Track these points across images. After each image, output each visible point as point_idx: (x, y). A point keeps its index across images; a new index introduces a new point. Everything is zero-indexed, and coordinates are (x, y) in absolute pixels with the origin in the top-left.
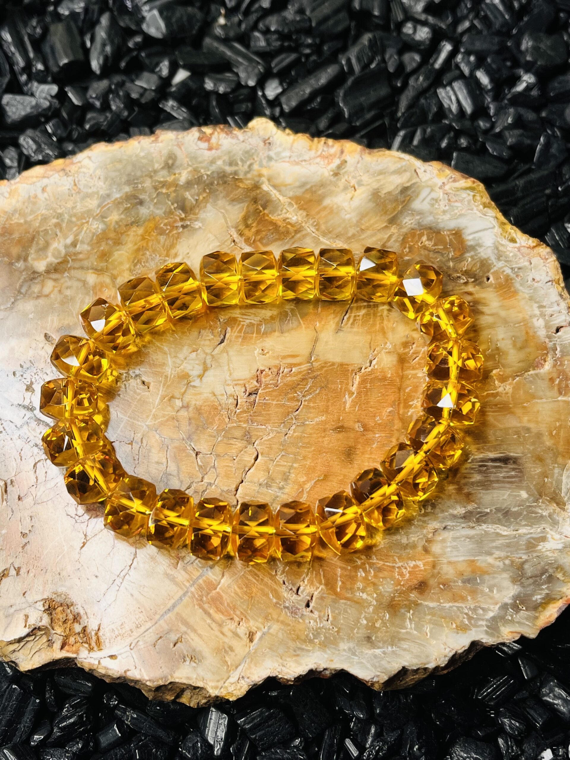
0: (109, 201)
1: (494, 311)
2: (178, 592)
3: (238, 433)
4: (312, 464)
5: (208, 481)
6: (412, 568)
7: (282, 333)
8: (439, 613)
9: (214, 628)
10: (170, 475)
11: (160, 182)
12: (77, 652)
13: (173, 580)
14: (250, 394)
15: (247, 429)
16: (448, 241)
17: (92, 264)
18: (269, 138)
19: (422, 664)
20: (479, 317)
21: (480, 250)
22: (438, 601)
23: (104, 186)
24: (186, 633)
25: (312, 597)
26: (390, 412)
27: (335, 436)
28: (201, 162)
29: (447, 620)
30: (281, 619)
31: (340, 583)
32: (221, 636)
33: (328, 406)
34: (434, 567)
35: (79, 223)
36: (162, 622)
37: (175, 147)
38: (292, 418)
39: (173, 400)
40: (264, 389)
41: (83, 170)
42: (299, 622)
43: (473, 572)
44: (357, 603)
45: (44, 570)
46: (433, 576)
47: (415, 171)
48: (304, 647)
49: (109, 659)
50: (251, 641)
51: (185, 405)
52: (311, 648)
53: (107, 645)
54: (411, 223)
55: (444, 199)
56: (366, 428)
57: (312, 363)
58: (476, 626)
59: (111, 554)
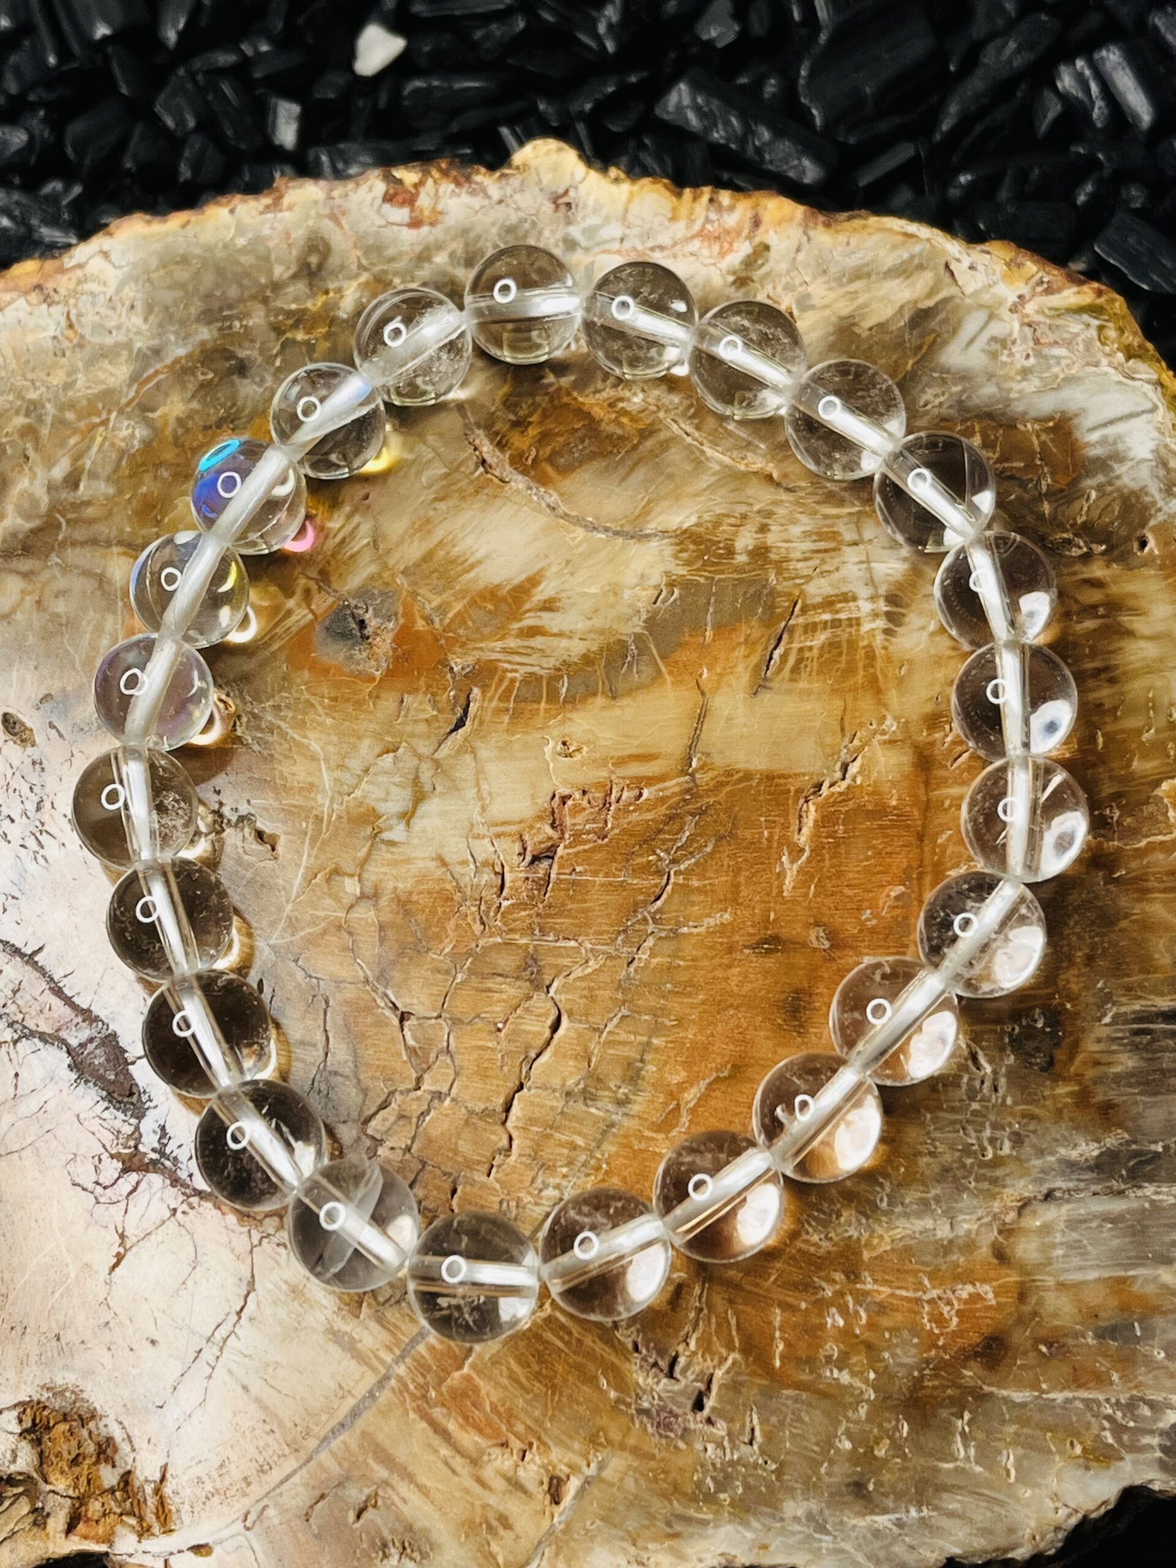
0: (158, 366)
1: (1159, 628)
2: (362, 1377)
3: (507, 962)
4: (699, 1037)
5: (433, 1088)
6: (966, 1302)
7: (614, 698)
8: (1037, 1416)
9: (458, 1469)
10: (336, 1073)
11: (289, 314)
12: (109, 1539)
13: (351, 1347)
14: (536, 859)
15: (531, 949)
16: (1038, 449)
17: (121, 531)
18: (566, 192)
19: (997, 1550)
20: (1123, 644)
21: (1119, 469)
22: (1035, 1386)
23: (145, 327)
24: (386, 1483)
25: (710, 1382)
26: (897, 898)
27: (758, 963)
28: (392, 260)
29: (1060, 1435)
30: (631, 1441)
31: (781, 1346)
32: (477, 1489)
33: (737, 886)
34: (1022, 1297)
35: (82, 424)
36: (324, 1456)
37: (326, 221)
38: (645, 919)
39: (338, 878)
40: (570, 846)
41: (90, 286)
42: (676, 1447)
43: (1124, 1308)
44: (824, 1395)
45: (19, 1329)
46: (1021, 1321)
47: (947, 266)
48: (691, 1512)
49: (190, 1554)
50: (556, 1500)
51: (369, 890)
52: (710, 1517)
53: (186, 1517)
54: (941, 404)
55: (1024, 339)
56: (837, 941)
57: (692, 775)
58: (1134, 1448)
59: (190, 1283)
